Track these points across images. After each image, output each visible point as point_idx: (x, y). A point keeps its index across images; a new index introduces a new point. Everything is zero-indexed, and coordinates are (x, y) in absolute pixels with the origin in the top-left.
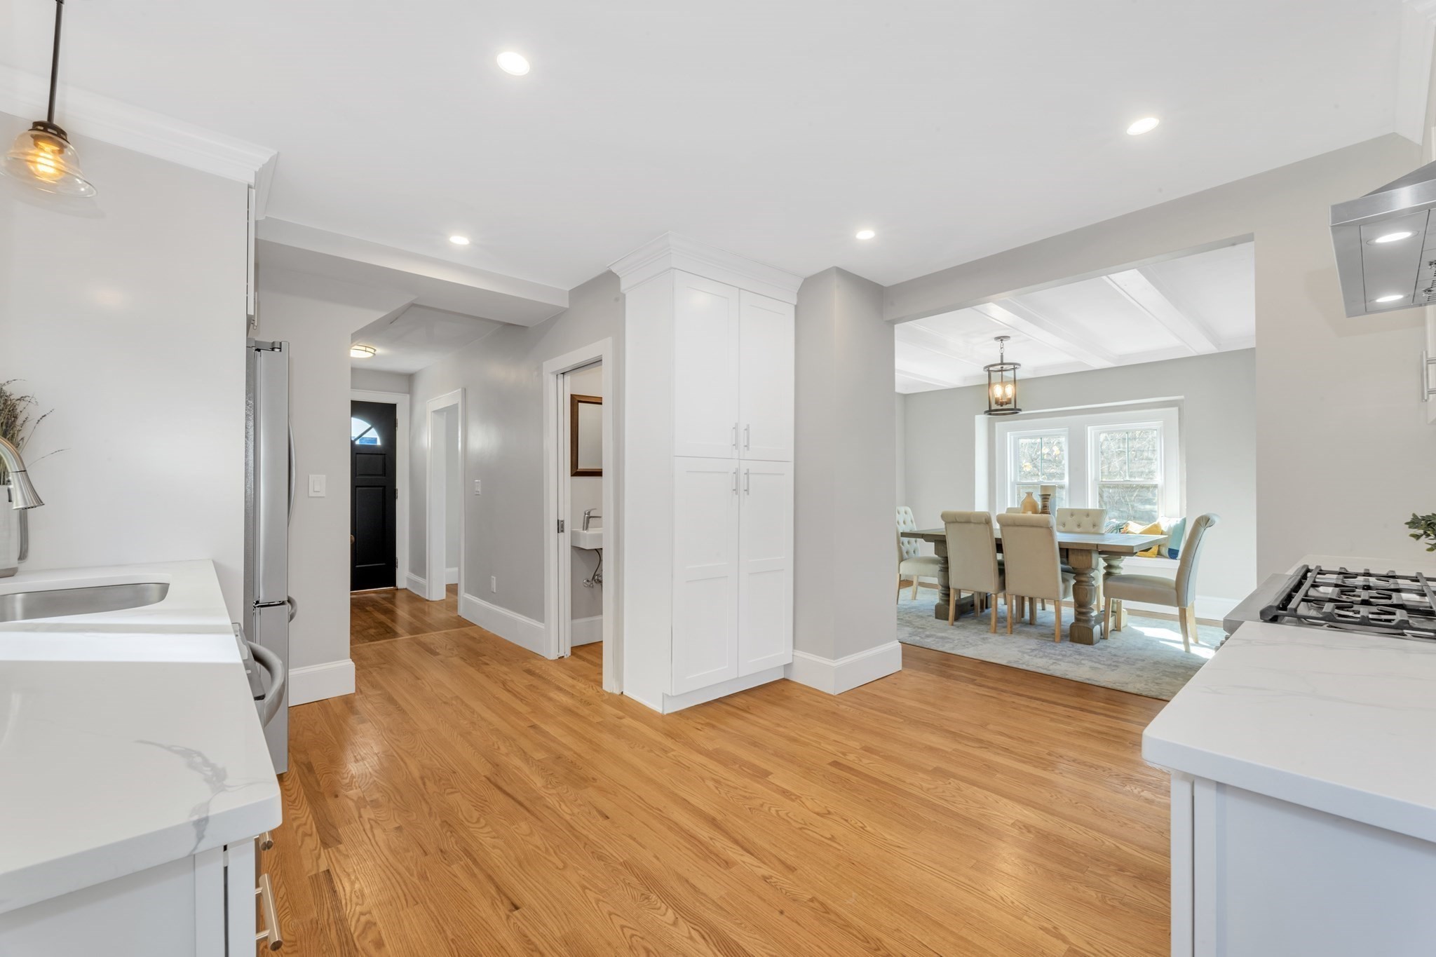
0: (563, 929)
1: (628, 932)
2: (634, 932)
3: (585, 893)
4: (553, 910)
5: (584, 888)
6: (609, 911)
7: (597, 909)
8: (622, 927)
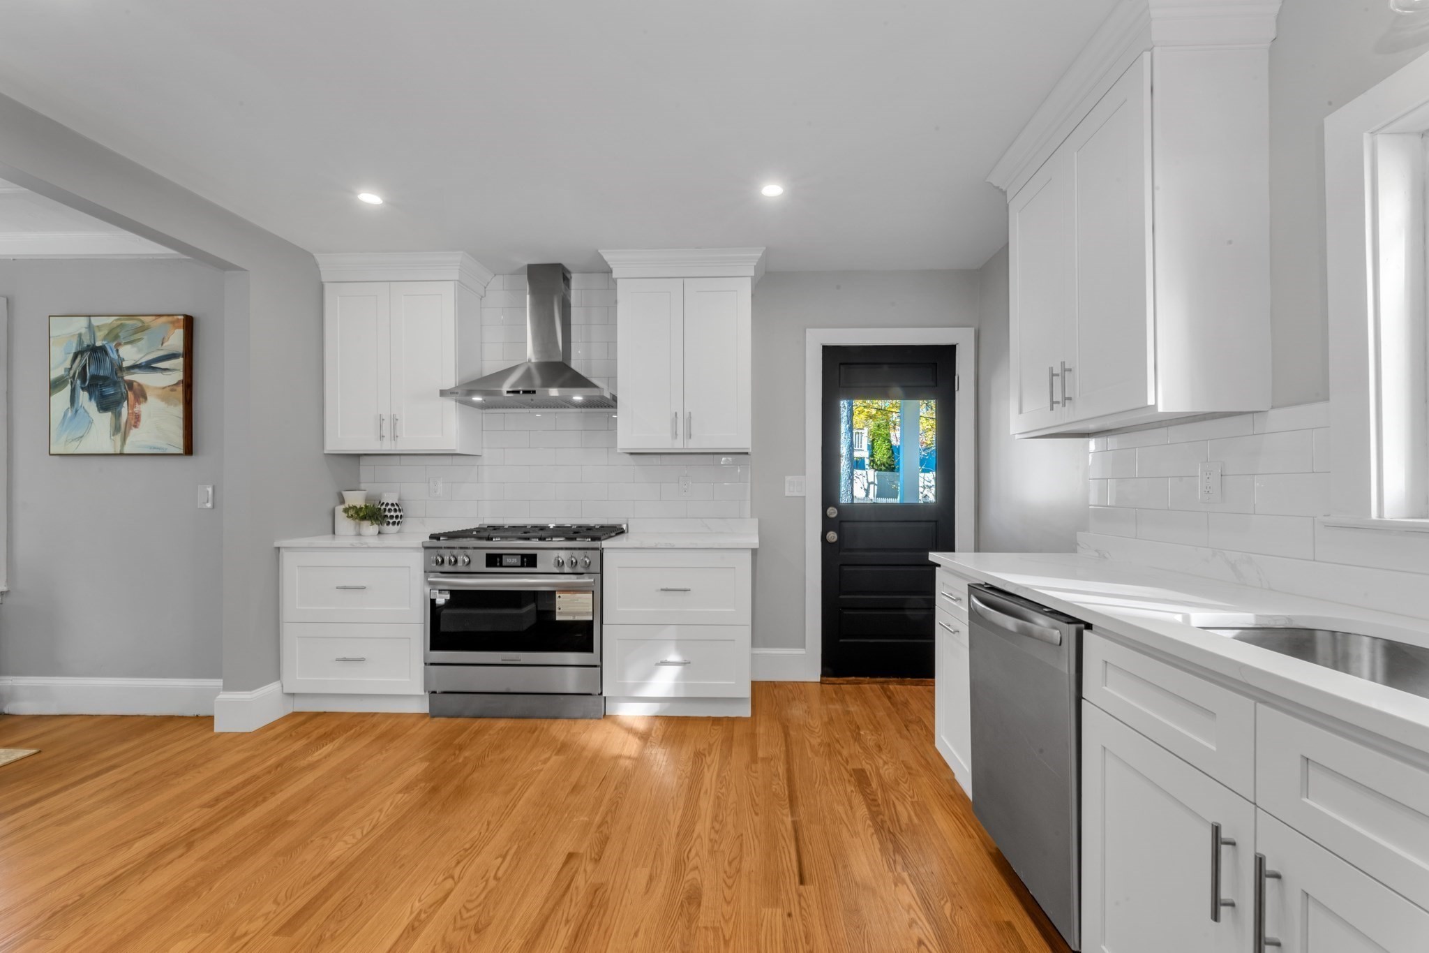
0: (772, 913)
1: (730, 882)
2: (726, 879)
3: (731, 937)
4: (769, 937)
5: (726, 943)
6: (728, 906)
7: (734, 914)
8: (730, 888)
